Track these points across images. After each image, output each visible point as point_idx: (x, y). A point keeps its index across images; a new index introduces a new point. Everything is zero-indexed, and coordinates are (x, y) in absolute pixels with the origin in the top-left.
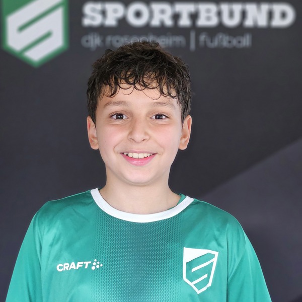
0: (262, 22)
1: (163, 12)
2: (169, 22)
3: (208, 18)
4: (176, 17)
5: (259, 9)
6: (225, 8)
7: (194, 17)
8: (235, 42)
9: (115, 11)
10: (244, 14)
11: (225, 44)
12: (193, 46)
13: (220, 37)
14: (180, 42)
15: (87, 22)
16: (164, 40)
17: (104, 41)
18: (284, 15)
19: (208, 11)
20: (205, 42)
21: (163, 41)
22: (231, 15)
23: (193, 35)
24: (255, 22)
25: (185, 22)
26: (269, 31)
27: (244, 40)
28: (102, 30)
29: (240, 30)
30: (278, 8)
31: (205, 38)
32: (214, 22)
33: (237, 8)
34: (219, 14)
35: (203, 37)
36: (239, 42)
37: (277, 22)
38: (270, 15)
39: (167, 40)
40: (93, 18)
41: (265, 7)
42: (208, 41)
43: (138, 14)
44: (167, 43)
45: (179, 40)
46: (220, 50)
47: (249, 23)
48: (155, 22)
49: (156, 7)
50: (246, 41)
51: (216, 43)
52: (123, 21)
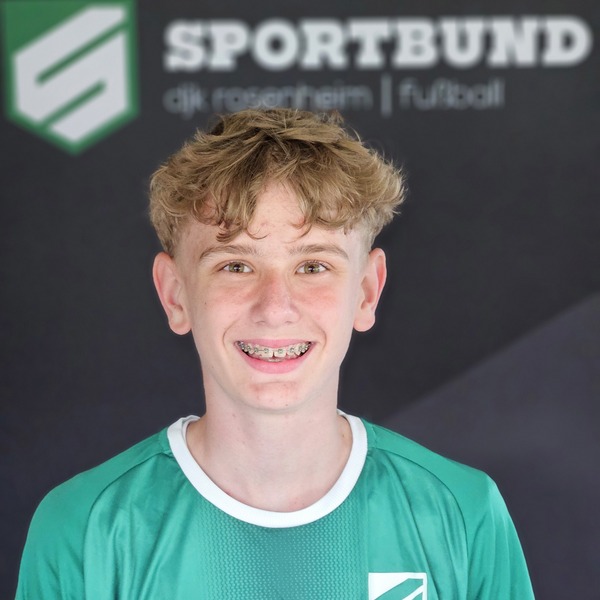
0: (526, 55)
1: (325, 38)
2: (338, 60)
3: (417, 50)
4: (352, 48)
5: (518, 29)
6: (450, 28)
7: (388, 47)
8: (470, 97)
9: (231, 39)
10: (488, 41)
11: (451, 101)
12: (386, 106)
13: (442, 87)
14: (362, 99)
15: (174, 62)
16: (328, 95)
17: (208, 99)
18: (568, 41)
19: (417, 35)
20: (411, 98)
21: (327, 98)
22: (463, 41)
23: (386, 84)
24: (511, 54)
25: (370, 58)
26: (540, 73)
27: (490, 93)
28: (205, 78)
29: (480, 72)
30: (557, 27)
31: (411, 90)
32: (428, 57)
33: (475, 28)
34: (439, 41)
35: (407, 89)
36: (480, 97)
37: (556, 55)
38: (542, 41)
39: (335, 95)
40: (186, 54)
41: (530, 26)
42: (417, 95)
43: (276, 45)
44: (335, 100)
45: (359, 94)
46: (442, 114)
47: (498, 57)
48: (311, 60)
49: (313, 29)
50: (493, 95)
51: (433, 100)
52: (246, 59)
